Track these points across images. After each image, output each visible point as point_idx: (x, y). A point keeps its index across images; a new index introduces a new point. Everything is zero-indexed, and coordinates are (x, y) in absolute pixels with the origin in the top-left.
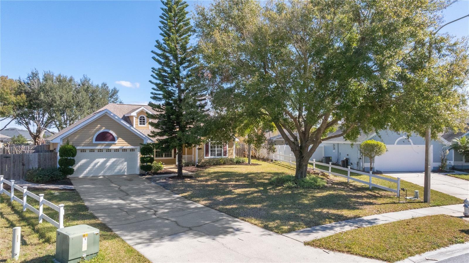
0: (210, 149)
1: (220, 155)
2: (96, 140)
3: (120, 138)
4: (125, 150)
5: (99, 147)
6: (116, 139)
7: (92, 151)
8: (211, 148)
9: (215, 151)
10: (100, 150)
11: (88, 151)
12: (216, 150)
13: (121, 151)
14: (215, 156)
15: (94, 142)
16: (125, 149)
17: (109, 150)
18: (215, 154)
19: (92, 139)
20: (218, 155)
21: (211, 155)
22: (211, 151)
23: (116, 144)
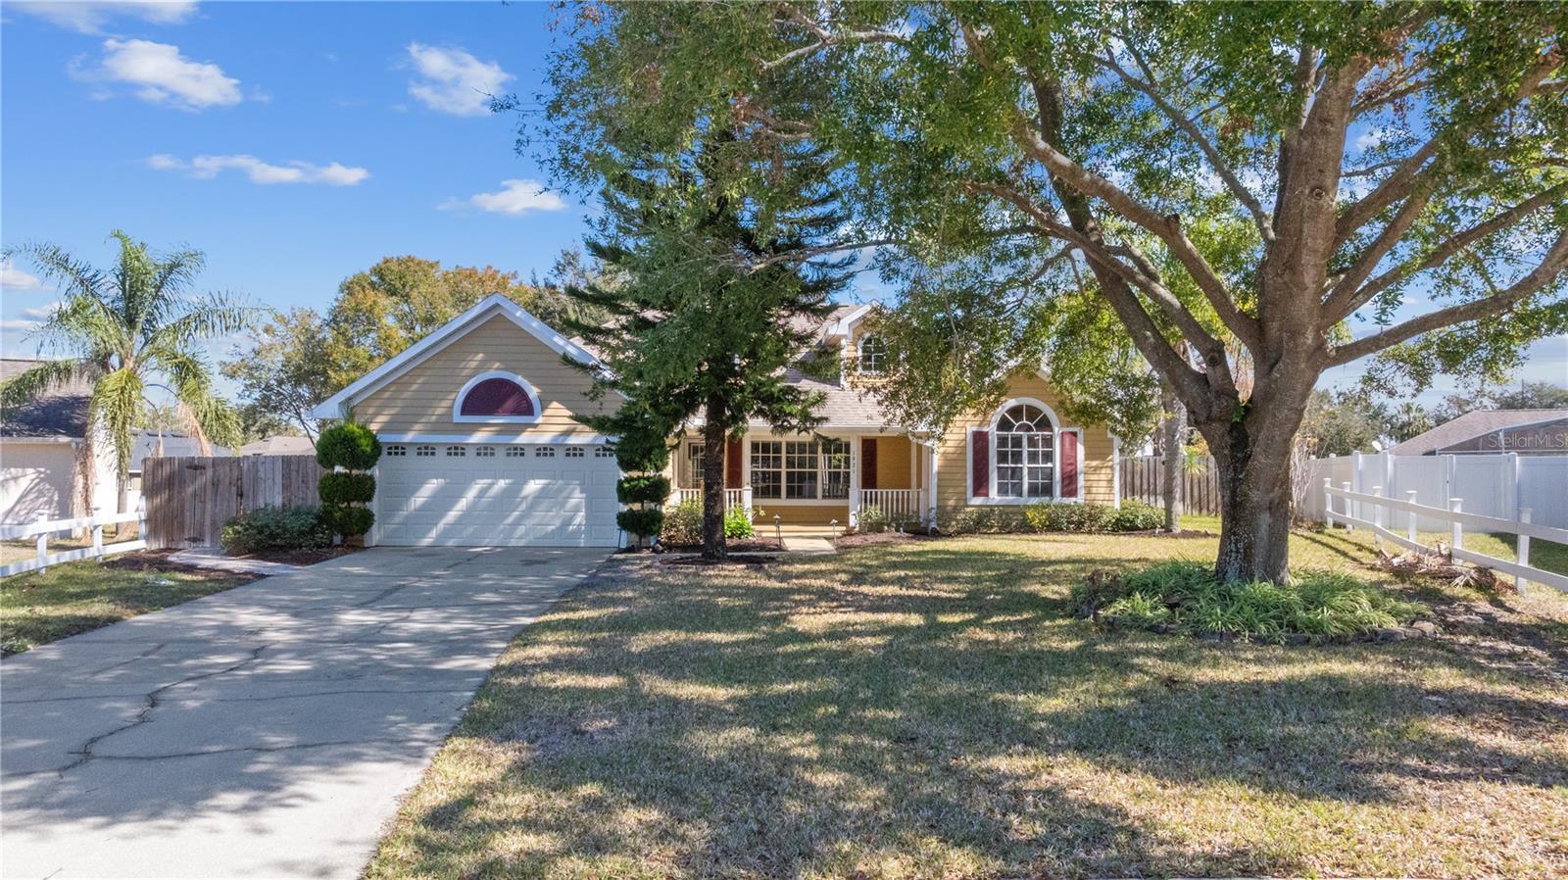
0: (993, 463)
1: (1047, 490)
2: (465, 411)
3: (555, 404)
4: (576, 452)
5: (478, 437)
6: (537, 406)
7: (456, 450)
8: (1002, 457)
9: (1016, 473)
10: (485, 450)
11: (441, 452)
12: (1025, 472)
13: (560, 453)
14: (1020, 494)
15: (458, 418)
16: (575, 449)
17: (519, 451)
18: (1021, 485)
19: (451, 407)
20: (1034, 491)
21: (1003, 490)
22: (1002, 473)
23: (536, 425)
